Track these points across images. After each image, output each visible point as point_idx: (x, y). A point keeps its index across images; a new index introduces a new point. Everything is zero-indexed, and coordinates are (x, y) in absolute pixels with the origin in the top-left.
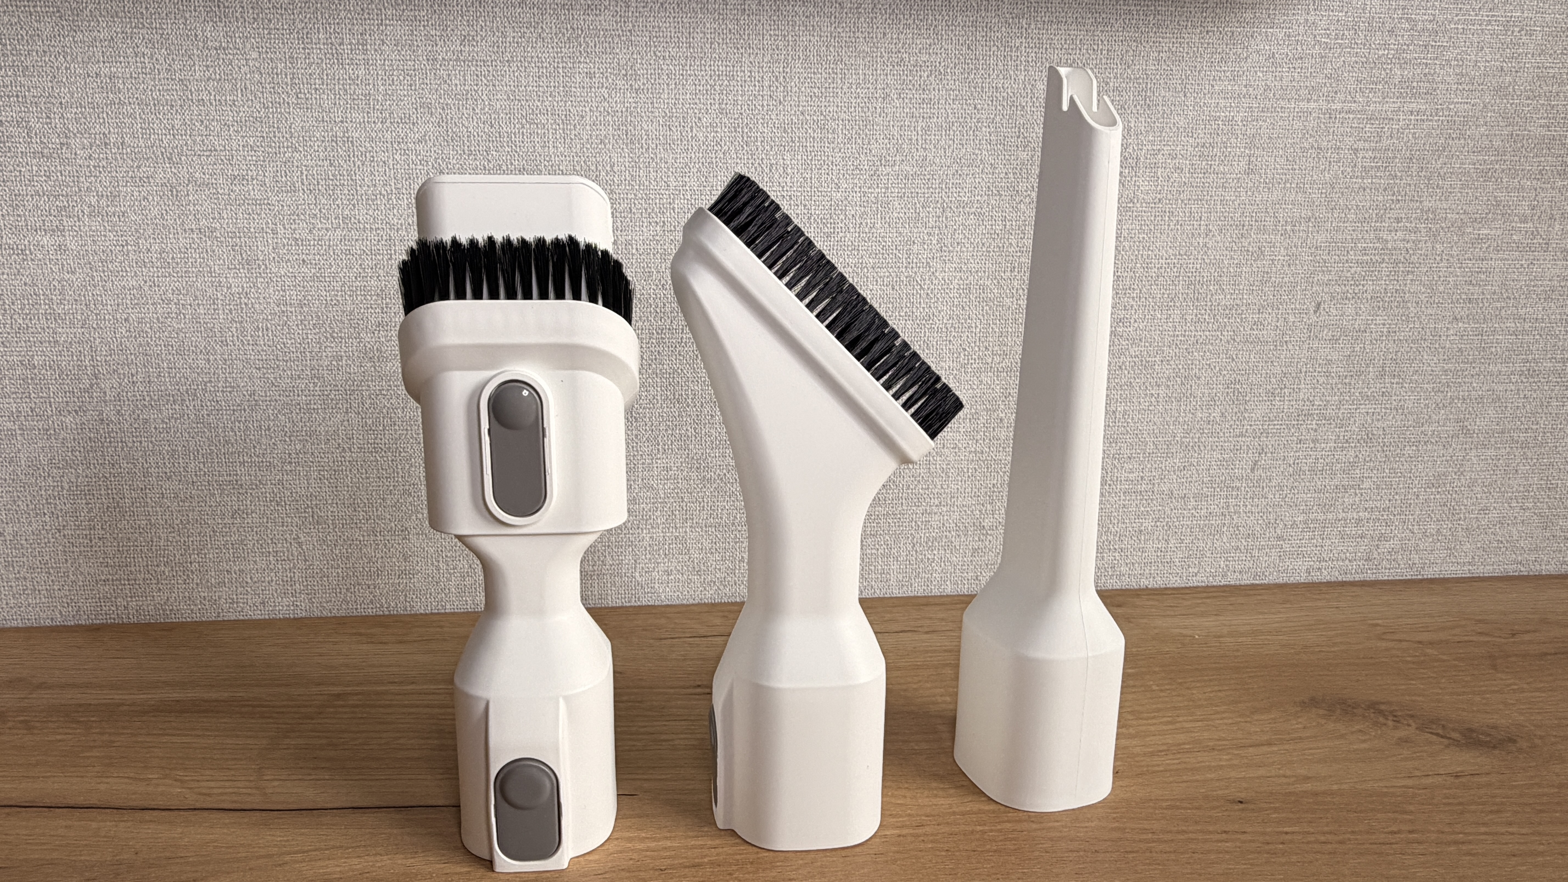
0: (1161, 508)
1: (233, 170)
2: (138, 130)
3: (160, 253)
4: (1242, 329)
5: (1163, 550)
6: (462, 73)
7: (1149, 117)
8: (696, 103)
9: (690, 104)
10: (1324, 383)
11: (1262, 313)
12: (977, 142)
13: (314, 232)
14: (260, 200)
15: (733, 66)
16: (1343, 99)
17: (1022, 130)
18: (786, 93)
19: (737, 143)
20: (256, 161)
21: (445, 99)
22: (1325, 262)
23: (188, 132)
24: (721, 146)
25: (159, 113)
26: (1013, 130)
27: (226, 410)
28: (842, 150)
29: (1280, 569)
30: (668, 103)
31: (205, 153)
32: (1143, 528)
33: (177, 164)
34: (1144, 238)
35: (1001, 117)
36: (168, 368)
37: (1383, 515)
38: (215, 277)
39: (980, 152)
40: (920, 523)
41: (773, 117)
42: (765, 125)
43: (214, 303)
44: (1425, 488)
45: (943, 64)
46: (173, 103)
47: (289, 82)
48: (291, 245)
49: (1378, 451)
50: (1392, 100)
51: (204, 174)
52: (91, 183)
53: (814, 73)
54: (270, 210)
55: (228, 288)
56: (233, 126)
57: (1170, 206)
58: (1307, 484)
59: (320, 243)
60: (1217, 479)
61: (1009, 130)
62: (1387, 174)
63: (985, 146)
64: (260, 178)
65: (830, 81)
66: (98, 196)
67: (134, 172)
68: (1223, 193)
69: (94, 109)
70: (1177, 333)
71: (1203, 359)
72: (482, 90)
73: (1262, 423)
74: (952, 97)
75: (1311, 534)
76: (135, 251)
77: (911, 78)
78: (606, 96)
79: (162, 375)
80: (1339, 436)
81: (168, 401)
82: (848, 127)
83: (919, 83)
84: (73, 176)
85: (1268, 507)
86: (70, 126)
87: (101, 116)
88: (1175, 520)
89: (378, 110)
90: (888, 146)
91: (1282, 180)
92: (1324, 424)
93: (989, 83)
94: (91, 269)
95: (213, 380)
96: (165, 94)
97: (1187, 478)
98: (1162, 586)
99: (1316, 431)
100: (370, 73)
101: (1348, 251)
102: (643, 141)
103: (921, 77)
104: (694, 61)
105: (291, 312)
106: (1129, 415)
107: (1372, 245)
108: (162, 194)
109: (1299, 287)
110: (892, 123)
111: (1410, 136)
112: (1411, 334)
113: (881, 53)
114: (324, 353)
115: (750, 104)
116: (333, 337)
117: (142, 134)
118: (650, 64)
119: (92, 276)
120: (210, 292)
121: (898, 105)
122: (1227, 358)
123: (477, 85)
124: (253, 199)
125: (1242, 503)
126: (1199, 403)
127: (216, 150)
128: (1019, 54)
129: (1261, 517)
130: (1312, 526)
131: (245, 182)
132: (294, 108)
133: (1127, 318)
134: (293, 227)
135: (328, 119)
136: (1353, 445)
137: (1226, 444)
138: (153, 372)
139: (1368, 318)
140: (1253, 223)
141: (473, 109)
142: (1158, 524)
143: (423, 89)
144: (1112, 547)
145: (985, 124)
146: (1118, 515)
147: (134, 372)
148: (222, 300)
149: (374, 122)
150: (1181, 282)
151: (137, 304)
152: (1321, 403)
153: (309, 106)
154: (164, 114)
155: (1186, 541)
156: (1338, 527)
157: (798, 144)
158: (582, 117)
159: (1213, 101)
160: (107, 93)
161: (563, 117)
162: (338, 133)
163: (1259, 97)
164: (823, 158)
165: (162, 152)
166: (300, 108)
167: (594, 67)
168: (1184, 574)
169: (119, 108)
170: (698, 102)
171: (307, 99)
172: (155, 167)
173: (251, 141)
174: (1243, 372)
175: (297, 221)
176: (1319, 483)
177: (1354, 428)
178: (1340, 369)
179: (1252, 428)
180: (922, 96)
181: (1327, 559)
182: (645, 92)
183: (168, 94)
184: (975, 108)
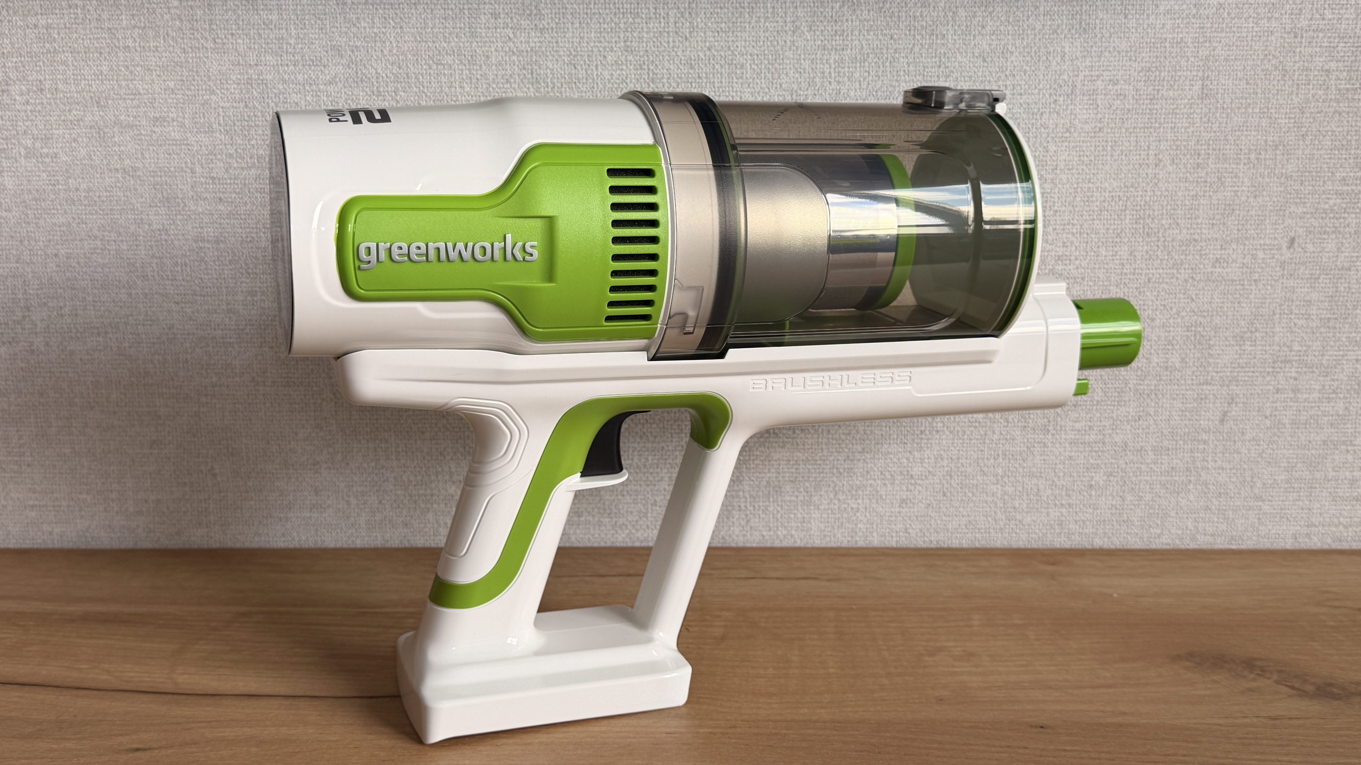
4: (1202, 267)
6: (370, 16)
7: (1085, 42)
8: (601, 42)
9: (594, 42)
10: (1302, 326)
13: (231, 171)
16: (1309, 17)
17: (943, 60)
18: (692, 29)
19: (642, 81)
20: (177, 104)
21: (354, 42)
22: (1298, 194)
24: (626, 83)
26: (934, 60)
27: (146, 343)
28: (751, 86)
29: (1260, 533)
30: (572, 42)
31: (130, 97)
34: (1083, 170)
35: (920, 46)
38: (138, 214)
39: (897, 84)
41: (679, 54)
42: (672, 62)
43: (136, 240)
47: (208, 29)
51: (129, 116)
52: (27, 127)
53: (721, 8)
54: (189, 150)
55: (150, 225)
56: (155, 71)
57: (1112, 135)
58: (1289, 438)
60: (1179, 430)
61: (929, 60)
63: (903, 78)
64: (180, 119)
66: (34, 138)
67: (66, 116)
68: (1174, 120)
69: (32, 58)
70: (1125, 271)
72: (390, 33)
73: (1230, 369)
74: (866, 28)
75: (1295, 494)
76: (65, 190)
77: (822, 10)
78: (511, 36)
80: (1324, 386)
82: (756, 62)
83: (830, 14)
85: (1242, 463)
88: (1131, 475)
89: (291, 53)
90: (799, 80)
91: (1242, 104)
92: (1305, 372)
95: (134, 313)
97: (1143, 429)
98: (1119, 547)
99: (1295, 379)
100: (283, 18)
101: (1324, 181)
103: (832, 8)
105: (209, 248)
107: (1352, 174)
108: (90, 135)
109: (1267, 221)
110: (803, 56)
114: (240, 289)
115: (655, 40)
116: (249, 274)
117: (74, 80)
120: (132, 228)
121: (809, 38)
122: (1185, 298)
123: (385, 28)
125: (1210, 458)
126: (1154, 347)
127: (139, 94)
129: (1234, 474)
130: (1296, 485)
131: (165, 124)
132: (212, 53)
134: (210, 166)
135: (244, 63)
136: (1342, 396)
137: (1188, 393)
138: (80, 306)
139: (1353, 254)
140: (1210, 152)
141: (382, 51)
143: (333, 33)
145: (902, 55)
148: (144, 237)
149: (287, 65)
152: (1300, 348)
154: (94, 61)
156: (1327, 488)
157: (705, 80)
158: (488, 57)
159: (1158, 22)
161: (470, 58)
162: (253, 76)
164: (731, 93)
166: (218, 53)
167: (499, 8)
168: (1145, 535)
170: (603, 40)
171: (224, 44)
172: (85, 111)
173: (172, 84)
174: (1205, 314)
175: (214, 161)
176: (1303, 438)
177: (1341, 376)
178: (1321, 311)
179: (1219, 375)
180: (835, 28)
181: (1317, 524)
182: (550, 31)
183: (98, 42)
184: (892, 38)
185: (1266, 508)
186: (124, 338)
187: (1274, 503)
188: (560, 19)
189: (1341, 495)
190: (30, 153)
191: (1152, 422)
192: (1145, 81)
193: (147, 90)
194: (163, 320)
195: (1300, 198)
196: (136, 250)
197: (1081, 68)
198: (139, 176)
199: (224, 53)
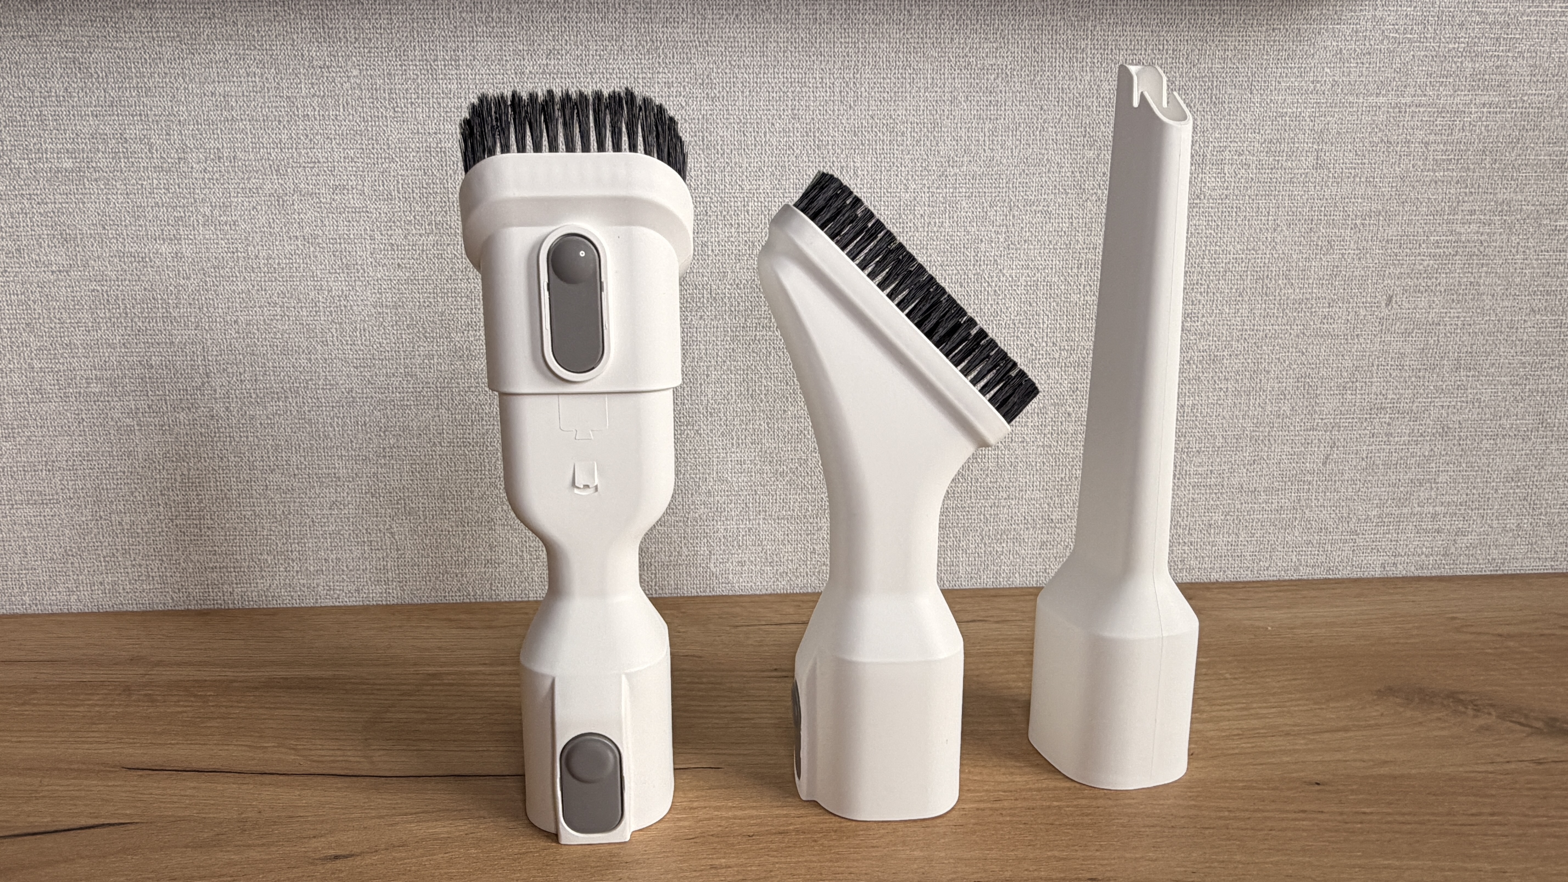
0: (1230, 502)
1: (334, 181)
2: (248, 145)
3: (267, 259)
4: (1312, 323)
5: (1234, 543)
7: (1215, 115)
8: (769, 110)
9: (763, 110)
10: (1397, 376)
11: (1333, 306)
12: (1044, 142)
13: (409, 237)
14: (360, 208)
15: (805, 74)
16: (1413, 93)
17: (1088, 130)
18: (856, 98)
19: (808, 147)
20: (356, 172)
22: (1396, 256)
23: (294, 145)
24: (793, 150)
25: (268, 129)
26: (1079, 130)
28: (911, 152)
29: (1354, 563)
30: (742, 110)
31: (310, 165)
32: (1213, 522)
33: (284, 175)
34: (1211, 234)
35: (1067, 117)
36: (273, 367)
37: (1460, 510)
38: (318, 281)
39: (1046, 152)
40: (988, 516)
41: (843, 121)
42: (836, 129)
43: (316, 305)
44: (1503, 482)
45: (1009, 67)
46: (281, 119)
47: (387, 97)
48: (388, 250)
49: (1454, 445)
50: (1463, 93)
51: (308, 184)
52: (205, 195)
53: (884, 78)
54: (368, 217)
55: (329, 291)
56: (335, 139)
57: (1237, 202)
58: (1381, 478)
59: (414, 248)
60: (1288, 473)
61: (1075, 130)
62: (1460, 166)
63: (1051, 146)
64: (359, 187)
65: (899, 85)
66: (212, 206)
67: (244, 183)
68: (1291, 188)
69: (209, 125)
70: (1246, 327)
71: (1273, 353)
73: (1333, 416)
74: (1018, 99)
75: (1385, 528)
76: (244, 258)
77: (978, 81)
78: (684, 104)
79: (268, 373)
80: (1413, 430)
81: (272, 398)
82: (916, 130)
83: (986, 85)
84: (190, 188)
85: (1341, 501)
86: (187, 142)
87: (215, 132)
88: (1246, 514)
90: (956, 147)
91: (1351, 173)
92: (1398, 418)
93: (1055, 84)
94: (204, 274)
96: (274, 110)
98: (1232, 580)
99: (1389, 424)
100: (462, 86)
101: (1419, 244)
102: (719, 147)
103: (988, 80)
104: (767, 69)
105: (387, 313)
106: (1197, 409)
107: (1444, 238)
108: (269, 203)
109: (1370, 281)
110: (959, 125)
111: (1483, 128)
112: (1487, 326)
113: (949, 57)
115: (822, 109)
116: (425, 337)
117: (253, 148)
118: (726, 73)
119: (206, 281)
120: (312, 295)
121: (965, 107)
122: (1296, 352)
124: (353, 207)
125: (1314, 497)
126: (1269, 397)
127: (319, 162)
128: (1085, 56)
129: (1334, 511)
130: (1386, 520)
131: (345, 192)
132: (391, 121)
133: (1195, 313)
134: (389, 233)
135: (422, 131)
136: (1428, 438)
137: (1297, 438)
139: (1442, 310)
140: (1322, 218)
142: (1228, 517)
144: (1181, 541)
145: (1052, 125)
146: (1188, 509)
147: (242, 371)
148: (323, 303)
150: (1249, 277)
151: (245, 307)
152: (1394, 397)
153: (405, 119)
154: (273, 129)
155: (1256, 535)
156: (1413, 522)
157: (868, 147)
159: (1280, 98)
160: (221, 110)
162: (432, 144)
163: (1327, 93)
164: (892, 160)
165: (270, 165)
166: (397, 122)
167: (672, 77)
168: (1256, 568)
169: (232, 124)
170: (771, 108)
171: (403, 112)
172: (263, 179)
173: (351, 153)
174: (1314, 366)
175: (393, 228)
176: (1394, 477)
177: (1428, 421)
178: (1413, 362)
179: (1324, 421)
180: (989, 99)
181: (1403, 554)
182: (721, 99)
183: (276, 111)
184: (1042, 109)
185: (1360, 541)
186: (304, 403)
187: (1367, 536)
188: (730, 88)
189: (1425, 527)
190: (208, 221)
191: (1265, 466)
192: (1267, 152)
193: (327, 158)
194: (342, 384)
195: (1399, 260)
196: (315, 316)
197: (1211, 140)
198: (319, 244)
199: (404, 121)
